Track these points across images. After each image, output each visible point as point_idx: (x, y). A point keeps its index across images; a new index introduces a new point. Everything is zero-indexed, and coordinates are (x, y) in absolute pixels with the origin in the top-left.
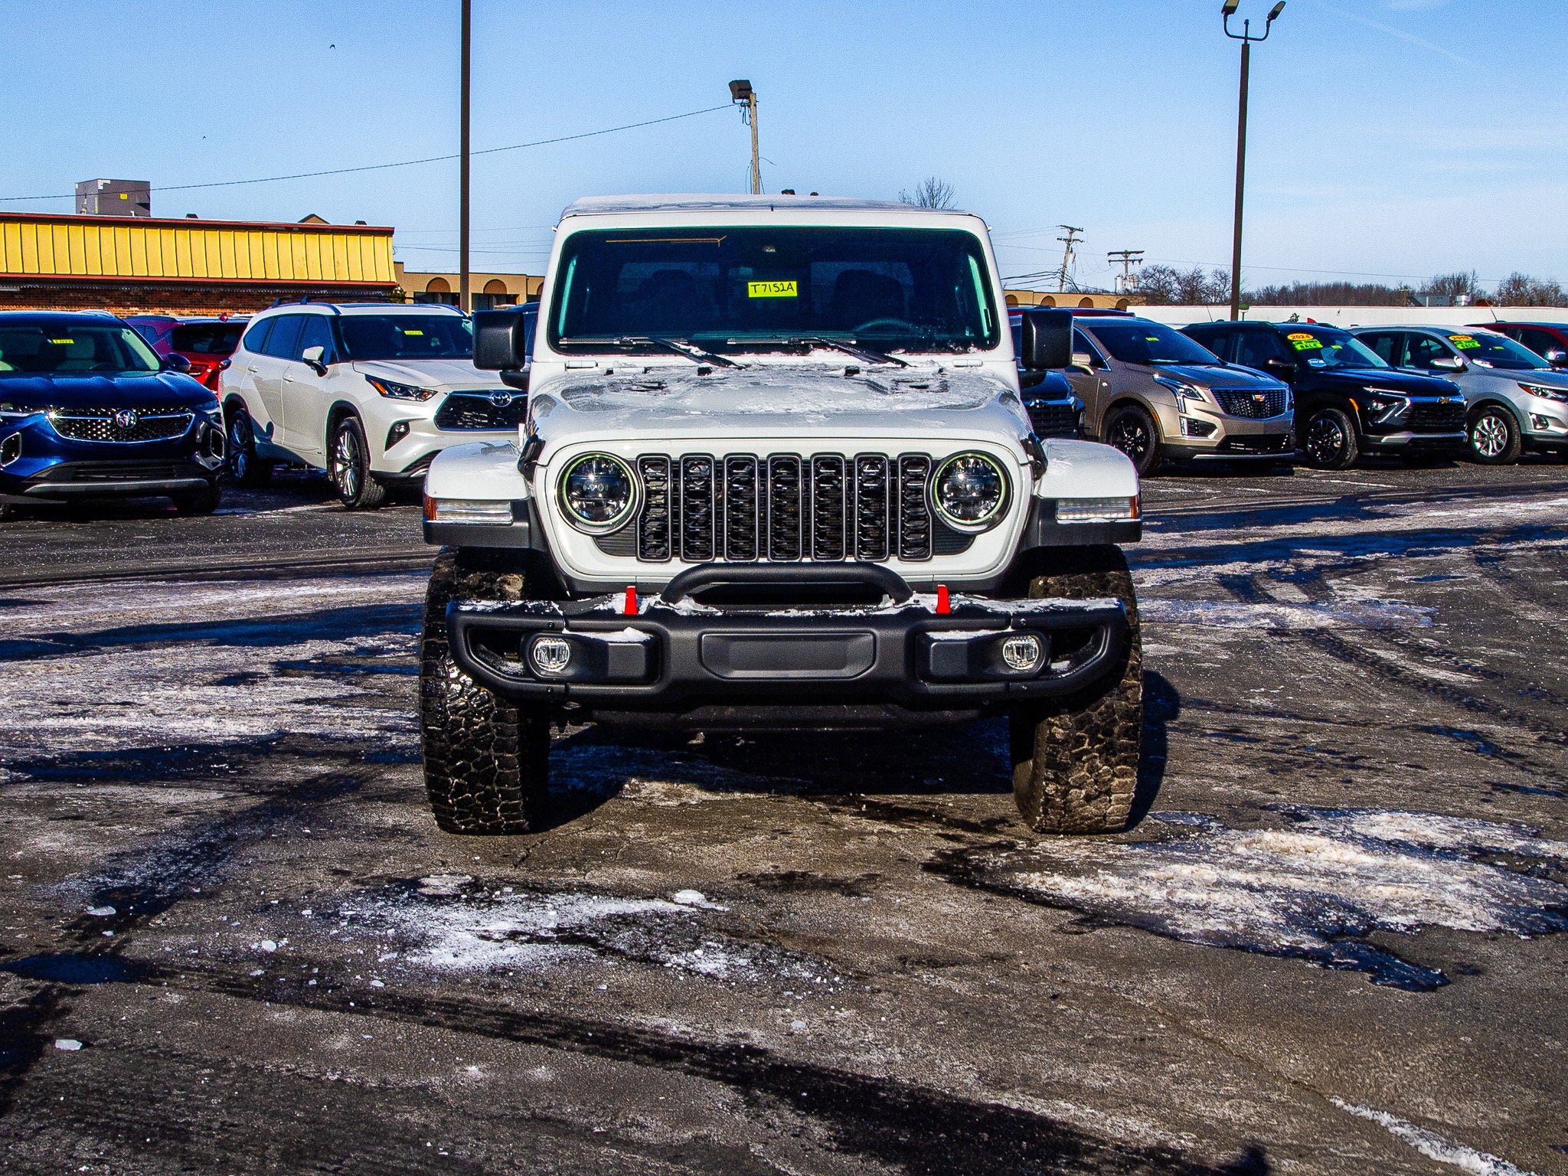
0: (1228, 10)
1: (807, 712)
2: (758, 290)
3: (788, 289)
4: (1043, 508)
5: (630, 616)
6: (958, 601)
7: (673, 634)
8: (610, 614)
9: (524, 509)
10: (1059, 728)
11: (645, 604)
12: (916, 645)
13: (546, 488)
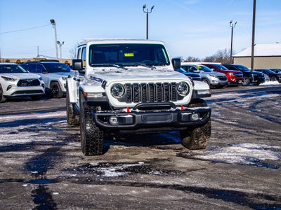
0: (144, 7)
1: (157, 129)
2: (127, 55)
3: (132, 55)
4: (195, 92)
5: (128, 113)
6: (184, 108)
7: (137, 116)
8: (125, 112)
9: (104, 94)
10: (198, 130)
11: (130, 110)
12: (179, 116)
13: (108, 90)
